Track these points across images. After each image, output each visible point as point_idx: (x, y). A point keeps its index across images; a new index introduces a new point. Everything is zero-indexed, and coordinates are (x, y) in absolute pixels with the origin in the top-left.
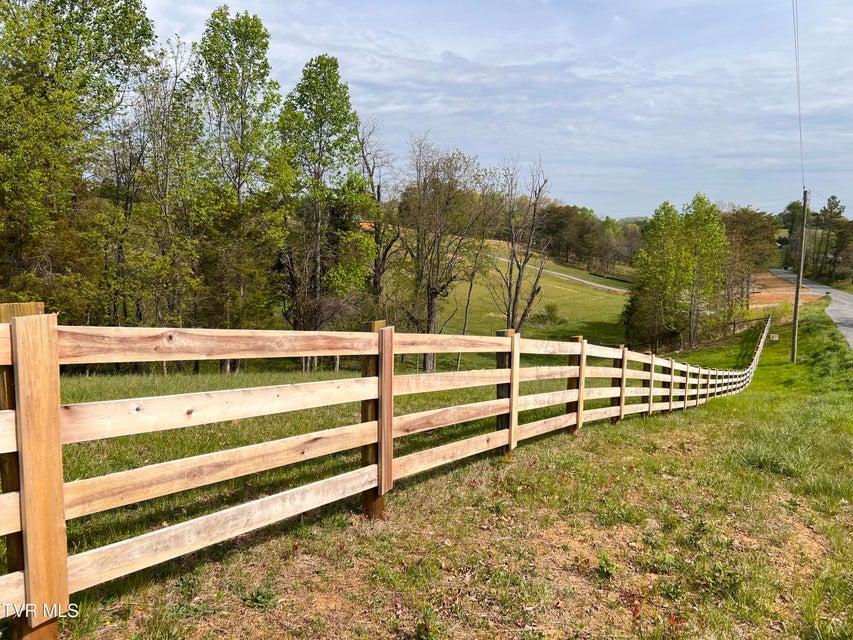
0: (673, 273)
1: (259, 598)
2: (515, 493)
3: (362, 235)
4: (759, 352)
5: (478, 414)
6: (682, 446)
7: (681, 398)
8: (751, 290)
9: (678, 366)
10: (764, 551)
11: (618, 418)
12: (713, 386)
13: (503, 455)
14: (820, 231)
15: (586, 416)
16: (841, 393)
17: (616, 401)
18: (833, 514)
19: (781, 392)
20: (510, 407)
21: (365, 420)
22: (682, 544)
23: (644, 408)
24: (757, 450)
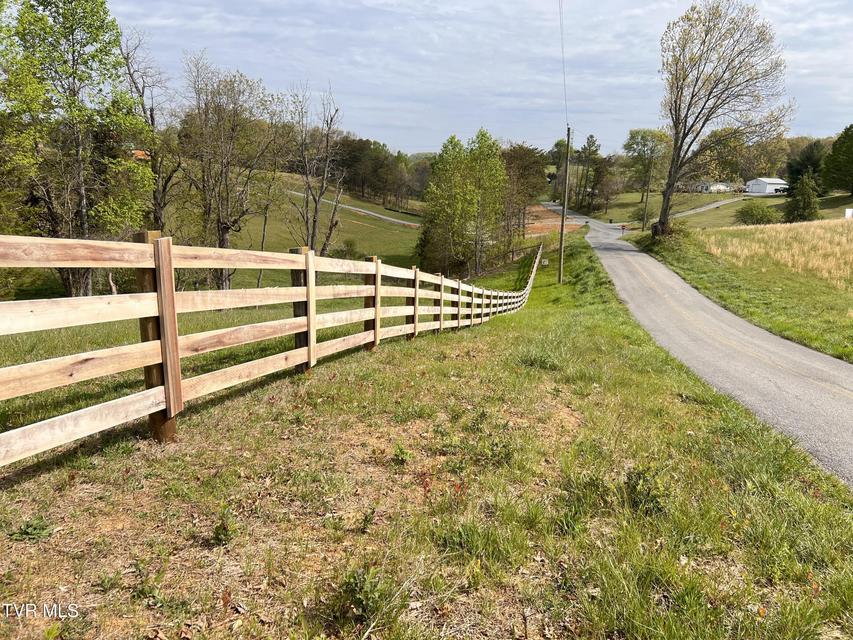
0: (460, 205)
1: (29, 530)
2: (315, 406)
3: (134, 163)
4: (533, 276)
5: (274, 333)
6: (468, 353)
7: (468, 317)
8: (526, 221)
9: (465, 287)
10: (534, 428)
11: (413, 334)
12: (495, 306)
13: (303, 372)
14: (581, 167)
15: (383, 333)
16: (595, 306)
17: (410, 319)
18: (587, 396)
19: (551, 308)
20: (308, 325)
21: (145, 339)
22: (467, 429)
23: (435, 325)
24: (529, 351)
